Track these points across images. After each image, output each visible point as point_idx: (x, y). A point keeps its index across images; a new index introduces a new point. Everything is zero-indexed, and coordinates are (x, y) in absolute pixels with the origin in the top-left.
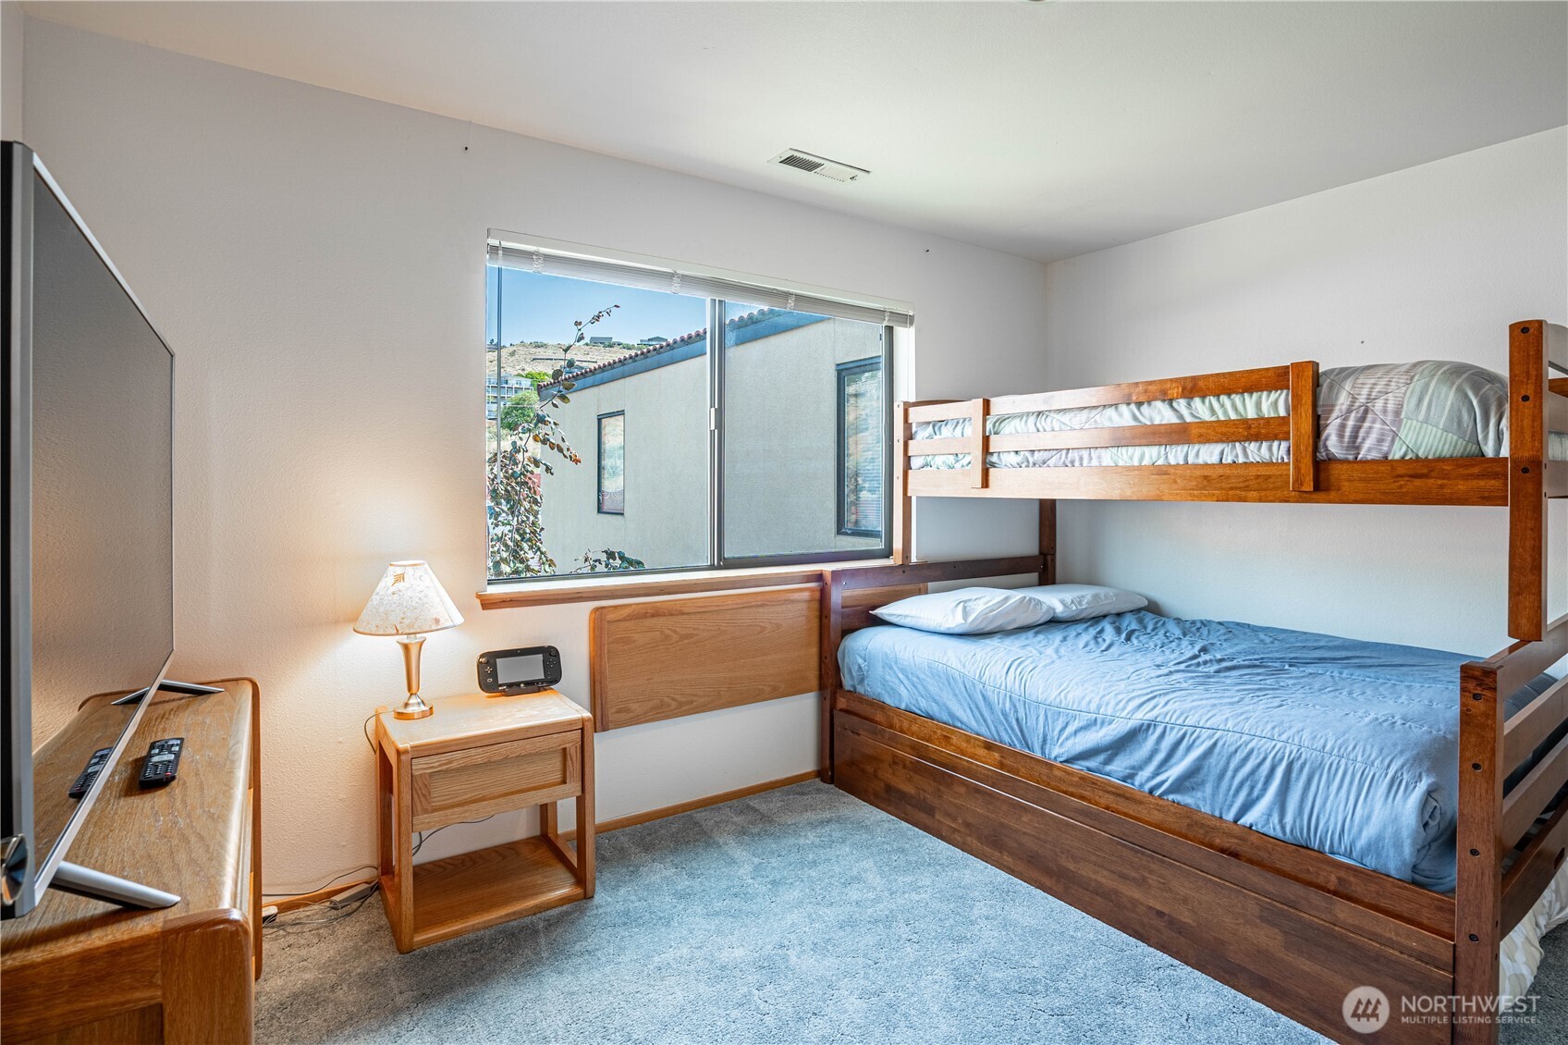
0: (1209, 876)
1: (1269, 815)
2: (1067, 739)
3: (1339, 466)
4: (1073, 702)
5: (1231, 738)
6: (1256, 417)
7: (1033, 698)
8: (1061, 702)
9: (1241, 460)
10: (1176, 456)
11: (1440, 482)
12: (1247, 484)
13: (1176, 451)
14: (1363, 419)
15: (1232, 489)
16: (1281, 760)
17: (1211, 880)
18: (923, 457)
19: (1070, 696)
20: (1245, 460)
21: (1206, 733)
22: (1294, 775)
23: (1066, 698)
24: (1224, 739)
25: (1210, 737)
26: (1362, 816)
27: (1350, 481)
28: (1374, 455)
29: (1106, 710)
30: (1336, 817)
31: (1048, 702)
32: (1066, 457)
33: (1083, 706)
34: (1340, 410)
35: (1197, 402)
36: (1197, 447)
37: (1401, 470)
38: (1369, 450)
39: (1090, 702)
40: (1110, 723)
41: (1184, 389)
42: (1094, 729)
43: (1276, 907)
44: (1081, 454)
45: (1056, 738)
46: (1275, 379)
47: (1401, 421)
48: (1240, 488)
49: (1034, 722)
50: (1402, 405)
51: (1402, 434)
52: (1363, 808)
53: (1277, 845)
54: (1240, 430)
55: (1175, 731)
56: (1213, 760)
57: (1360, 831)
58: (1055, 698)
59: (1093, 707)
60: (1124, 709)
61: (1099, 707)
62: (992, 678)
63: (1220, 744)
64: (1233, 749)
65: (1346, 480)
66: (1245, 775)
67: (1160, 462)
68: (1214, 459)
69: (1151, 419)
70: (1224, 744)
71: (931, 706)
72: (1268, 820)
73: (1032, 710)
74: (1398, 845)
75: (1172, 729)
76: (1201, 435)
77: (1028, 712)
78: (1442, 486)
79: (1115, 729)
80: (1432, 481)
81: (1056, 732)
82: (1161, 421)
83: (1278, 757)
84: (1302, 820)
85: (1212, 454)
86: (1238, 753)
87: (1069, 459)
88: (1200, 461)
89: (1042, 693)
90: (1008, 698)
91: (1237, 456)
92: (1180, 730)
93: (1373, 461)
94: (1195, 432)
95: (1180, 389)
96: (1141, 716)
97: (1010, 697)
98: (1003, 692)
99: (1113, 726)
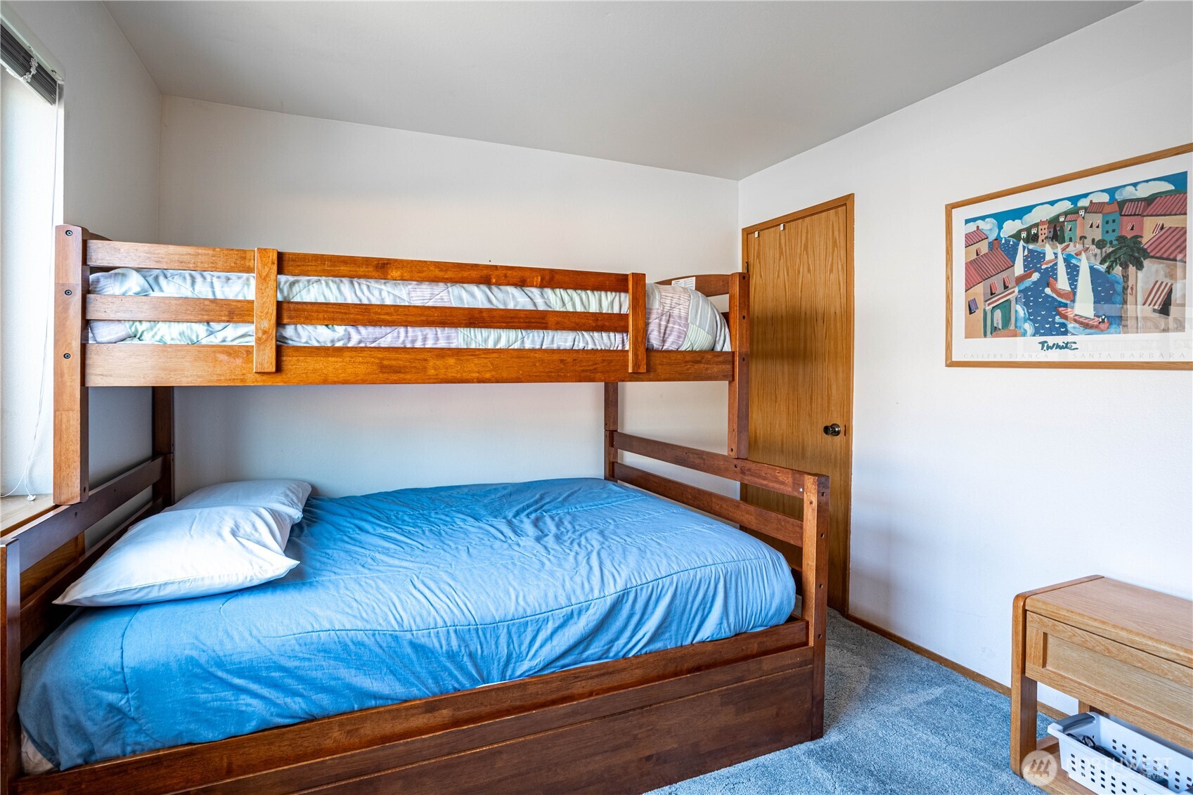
0: (686, 698)
1: (721, 623)
2: (541, 646)
3: (656, 354)
4: (539, 605)
5: (684, 577)
6: (598, 311)
7: (488, 620)
8: (525, 611)
9: (590, 347)
10: (533, 341)
11: (706, 366)
12: (595, 367)
13: (533, 336)
14: (668, 322)
15: (583, 371)
16: (719, 578)
17: (688, 700)
18: (127, 324)
19: (530, 599)
20: (594, 347)
21: (667, 581)
22: (728, 586)
23: (526, 603)
24: (681, 581)
25: (671, 583)
26: (770, 594)
27: (662, 365)
28: (674, 347)
29: (577, 598)
30: (757, 602)
31: (509, 617)
32: (407, 336)
33: (552, 604)
34: (658, 313)
35: (548, 291)
36: (551, 333)
37: (688, 358)
38: (673, 343)
39: (556, 597)
40: (587, 609)
41: (542, 279)
42: (572, 622)
43: (730, 689)
44: (425, 333)
45: (524, 654)
46: (616, 283)
47: (688, 324)
48: (590, 370)
49: (493, 647)
50: (688, 314)
51: (689, 334)
52: (769, 587)
53: (724, 643)
54: (590, 321)
55: (644, 590)
56: (677, 602)
57: (771, 605)
58: (516, 610)
59: (563, 601)
60: (592, 590)
61: (569, 599)
62: (418, 619)
63: (680, 585)
64: (688, 585)
65: (660, 364)
66: (700, 601)
67: (516, 346)
68: (568, 345)
69: (505, 304)
70: (682, 585)
71: (314, 703)
72: (721, 627)
73: (488, 636)
74: (789, 603)
75: (642, 589)
76: (558, 323)
77: (483, 639)
78: (707, 369)
79: (595, 614)
80: (702, 365)
81: (524, 647)
82: (515, 306)
83: (717, 577)
84: (738, 615)
85: (566, 341)
86: (693, 587)
87: (410, 339)
88: (555, 346)
89: (497, 610)
90: (453, 635)
91: (587, 344)
92: (648, 587)
93: (671, 351)
94: (552, 320)
95: (539, 278)
96: (612, 590)
97: (456, 631)
98: (442, 631)
99: (591, 611)
